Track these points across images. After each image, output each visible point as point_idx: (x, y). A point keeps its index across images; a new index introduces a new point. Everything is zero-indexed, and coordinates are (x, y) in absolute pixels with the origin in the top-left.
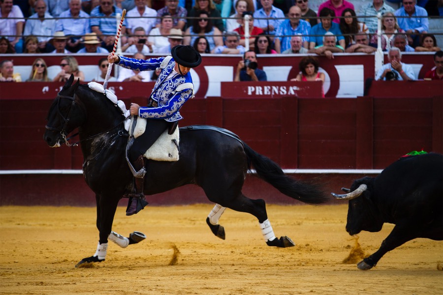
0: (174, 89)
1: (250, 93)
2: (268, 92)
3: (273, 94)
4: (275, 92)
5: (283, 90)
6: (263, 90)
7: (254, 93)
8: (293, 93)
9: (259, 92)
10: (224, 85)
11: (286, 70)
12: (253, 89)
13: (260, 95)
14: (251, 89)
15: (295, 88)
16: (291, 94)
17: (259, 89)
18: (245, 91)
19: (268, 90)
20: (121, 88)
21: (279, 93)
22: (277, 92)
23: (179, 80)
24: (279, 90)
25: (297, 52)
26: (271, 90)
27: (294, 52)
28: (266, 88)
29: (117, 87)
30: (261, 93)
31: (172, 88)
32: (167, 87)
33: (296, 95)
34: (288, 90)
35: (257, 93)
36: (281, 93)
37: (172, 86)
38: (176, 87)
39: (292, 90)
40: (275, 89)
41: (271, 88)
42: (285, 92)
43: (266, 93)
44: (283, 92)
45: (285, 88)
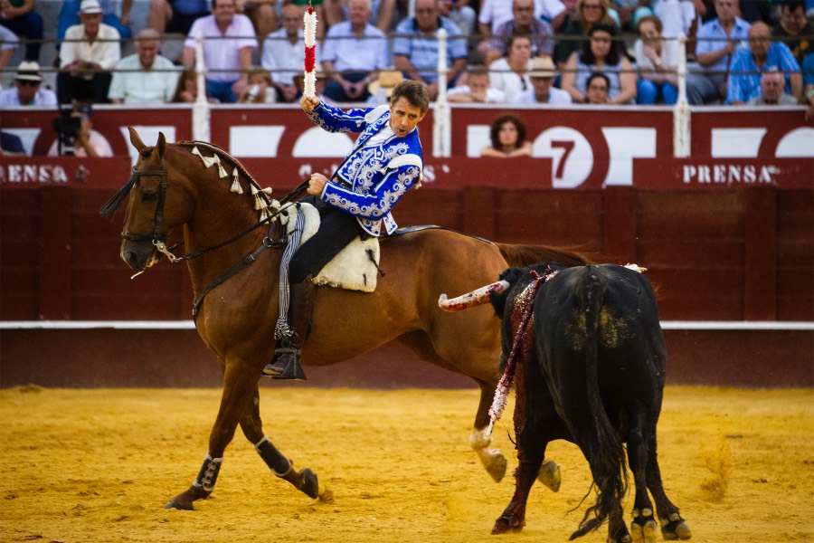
0: (385, 164)
1: (687, 179)
2: (720, 177)
3: (731, 180)
4: (734, 178)
5: (750, 174)
6: (712, 174)
7: (694, 179)
8: (768, 178)
9: (704, 178)
10: (639, 164)
11: (756, 135)
12: (693, 171)
13: (705, 183)
14: (690, 171)
15: (772, 170)
16: (764, 181)
17: (704, 171)
18: (678, 176)
19: (722, 174)
20: (446, 169)
21: (742, 179)
22: (738, 177)
23: (395, 148)
24: (742, 173)
25: (774, 102)
26: (727, 173)
27: (767, 102)
28: (717, 170)
29: (438, 168)
30: (708, 179)
31: (381, 163)
32: (372, 160)
33: (775, 183)
34: (758, 173)
35: (701, 179)
36: (746, 179)
37: (381, 159)
38: (388, 161)
39: (766, 174)
40: (734, 171)
41: (728, 170)
42: (753, 177)
43: (717, 178)
44: (749, 178)
45: (753, 169)
